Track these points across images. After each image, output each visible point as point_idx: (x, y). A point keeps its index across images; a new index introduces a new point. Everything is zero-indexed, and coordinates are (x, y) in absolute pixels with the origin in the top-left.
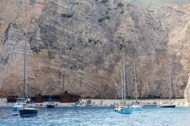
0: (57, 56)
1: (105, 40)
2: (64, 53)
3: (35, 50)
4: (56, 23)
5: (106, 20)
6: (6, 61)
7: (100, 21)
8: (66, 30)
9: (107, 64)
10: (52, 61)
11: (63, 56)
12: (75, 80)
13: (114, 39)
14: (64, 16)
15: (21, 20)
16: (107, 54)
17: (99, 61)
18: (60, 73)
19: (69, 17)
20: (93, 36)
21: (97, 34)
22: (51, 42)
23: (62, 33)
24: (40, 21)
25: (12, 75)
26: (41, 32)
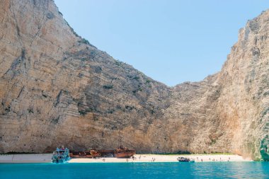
0: (101, 118)
1: (139, 107)
2: (106, 116)
3: (83, 113)
4: (99, 92)
5: (139, 92)
6: (57, 120)
7: (134, 92)
8: (107, 99)
9: (142, 125)
10: (97, 123)
11: (106, 118)
12: (116, 139)
13: (147, 106)
14: (106, 87)
15: (70, 89)
16: (142, 117)
17: (135, 123)
18: (103, 133)
19: (109, 88)
20: (129, 104)
21: (133, 102)
22: (95, 107)
23: (104, 101)
24: (86, 90)
25: (61, 134)
26: (87, 99)
